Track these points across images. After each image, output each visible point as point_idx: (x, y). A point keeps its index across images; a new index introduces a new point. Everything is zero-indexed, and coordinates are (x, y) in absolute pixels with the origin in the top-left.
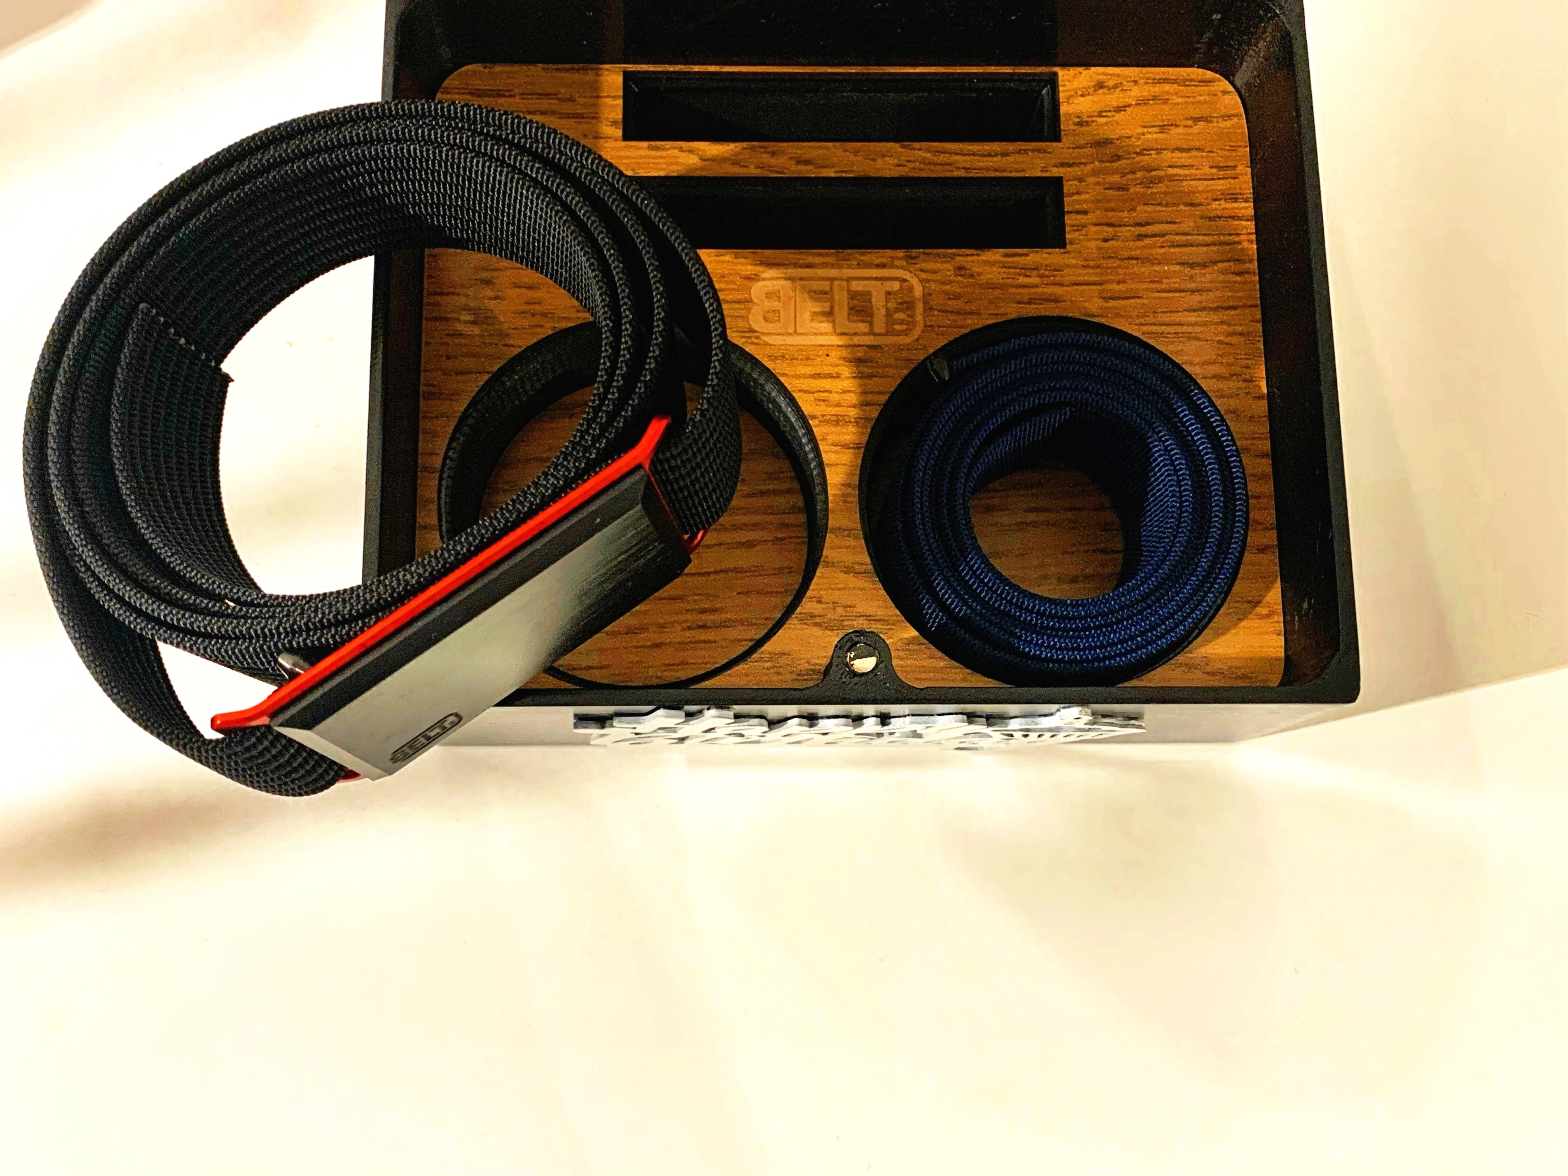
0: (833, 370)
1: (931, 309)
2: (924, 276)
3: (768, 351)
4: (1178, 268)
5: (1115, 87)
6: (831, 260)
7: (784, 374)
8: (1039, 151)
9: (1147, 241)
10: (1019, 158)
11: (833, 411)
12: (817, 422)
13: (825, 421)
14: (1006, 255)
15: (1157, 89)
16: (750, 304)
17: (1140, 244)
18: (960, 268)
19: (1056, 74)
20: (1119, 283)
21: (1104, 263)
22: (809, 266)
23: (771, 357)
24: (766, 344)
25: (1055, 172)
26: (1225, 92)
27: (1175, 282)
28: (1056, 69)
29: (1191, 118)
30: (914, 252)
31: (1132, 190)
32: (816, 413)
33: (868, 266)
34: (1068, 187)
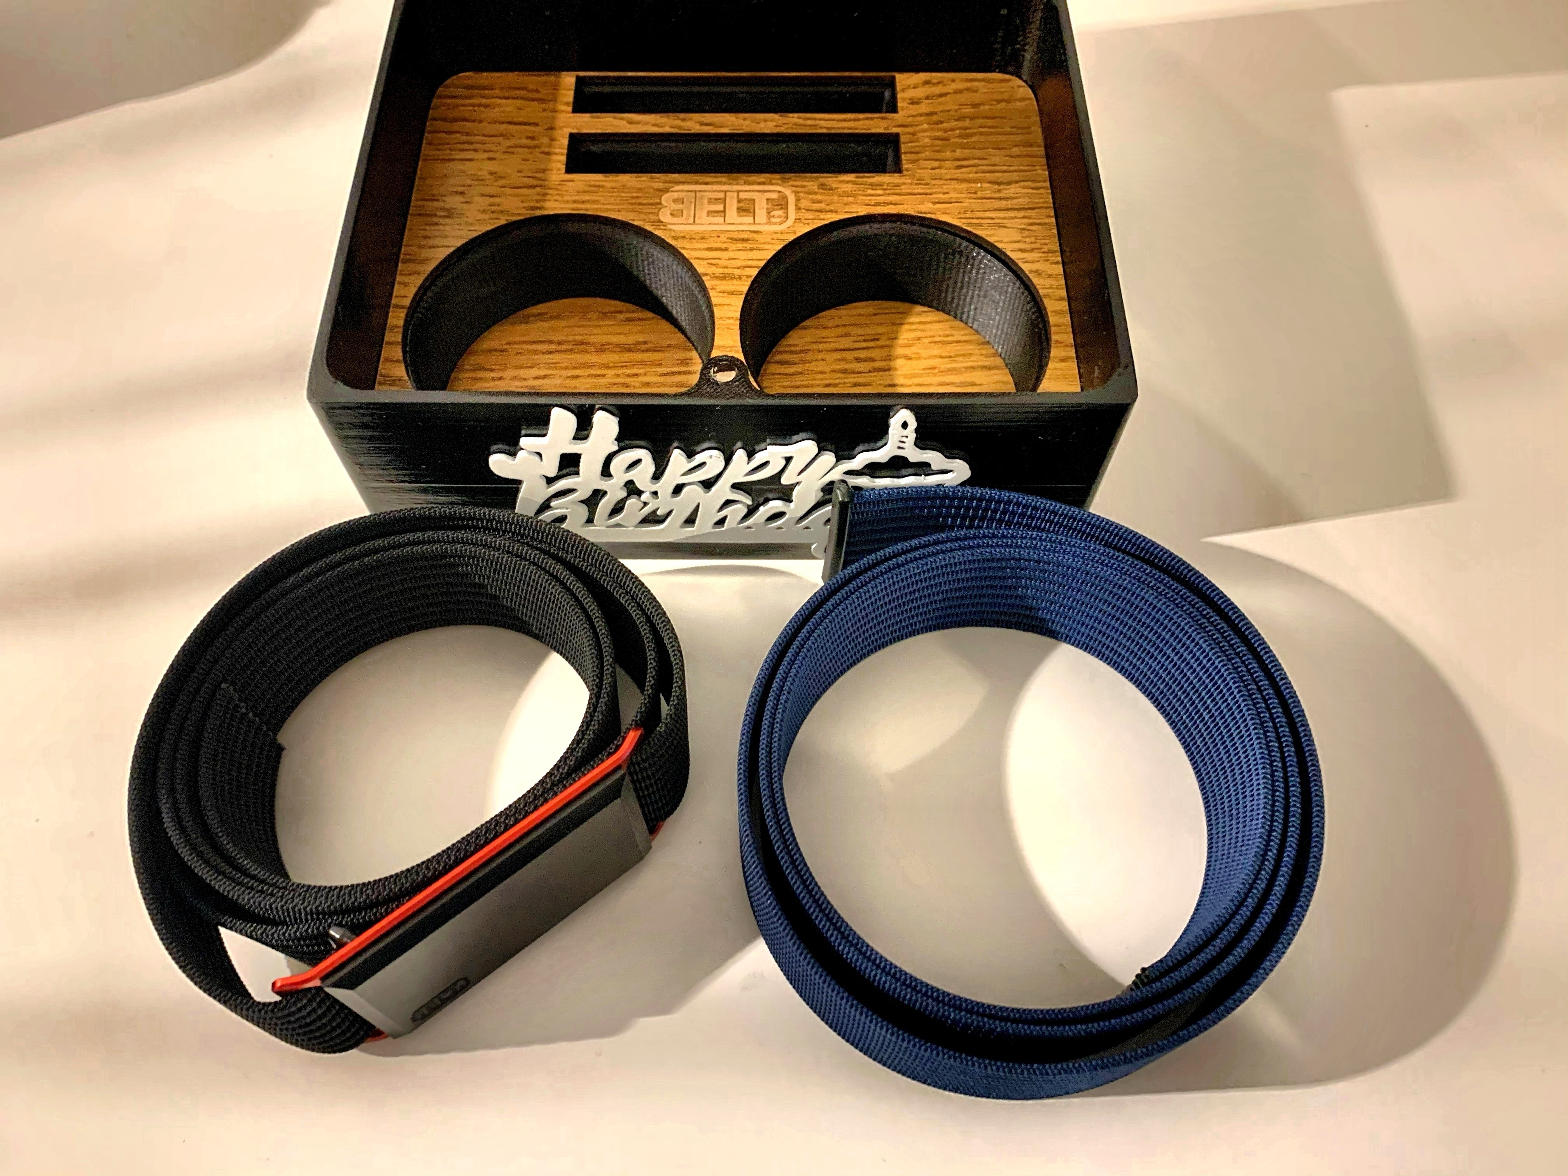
0: (724, 246)
1: (800, 209)
2: (794, 189)
3: (673, 234)
4: (989, 185)
5: (939, 83)
6: (724, 180)
7: (684, 248)
8: (883, 118)
9: (963, 170)
10: (867, 122)
11: (721, 270)
12: (709, 277)
13: (715, 277)
14: (857, 177)
15: (969, 85)
16: (659, 206)
17: (959, 171)
18: (822, 185)
19: (894, 78)
20: (944, 193)
21: (933, 182)
22: (706, 184)
23: (675, 238)
24: (670, 230)
25: (895, 130)
26: (1019, 86)
27: (988, 194)
28: (893, 74)
29: (995, 100)
30: (787, 176)
31: (952, 140)
32: (708, 272)
33: (753, 183)
34: (903, 139)
